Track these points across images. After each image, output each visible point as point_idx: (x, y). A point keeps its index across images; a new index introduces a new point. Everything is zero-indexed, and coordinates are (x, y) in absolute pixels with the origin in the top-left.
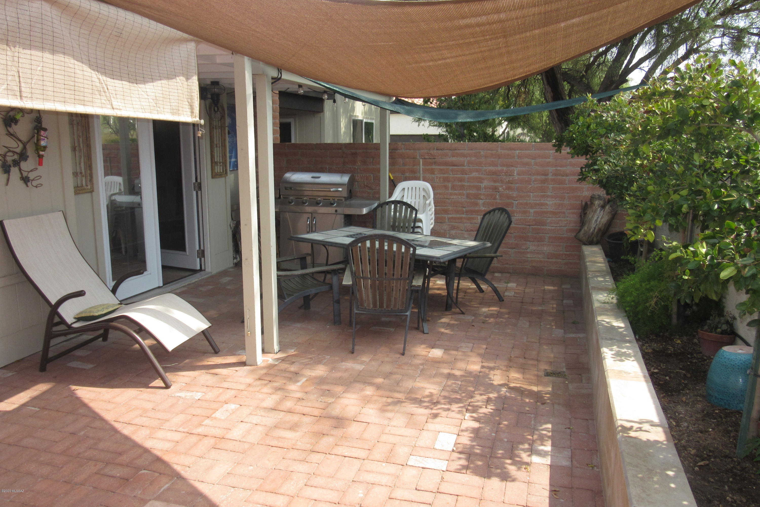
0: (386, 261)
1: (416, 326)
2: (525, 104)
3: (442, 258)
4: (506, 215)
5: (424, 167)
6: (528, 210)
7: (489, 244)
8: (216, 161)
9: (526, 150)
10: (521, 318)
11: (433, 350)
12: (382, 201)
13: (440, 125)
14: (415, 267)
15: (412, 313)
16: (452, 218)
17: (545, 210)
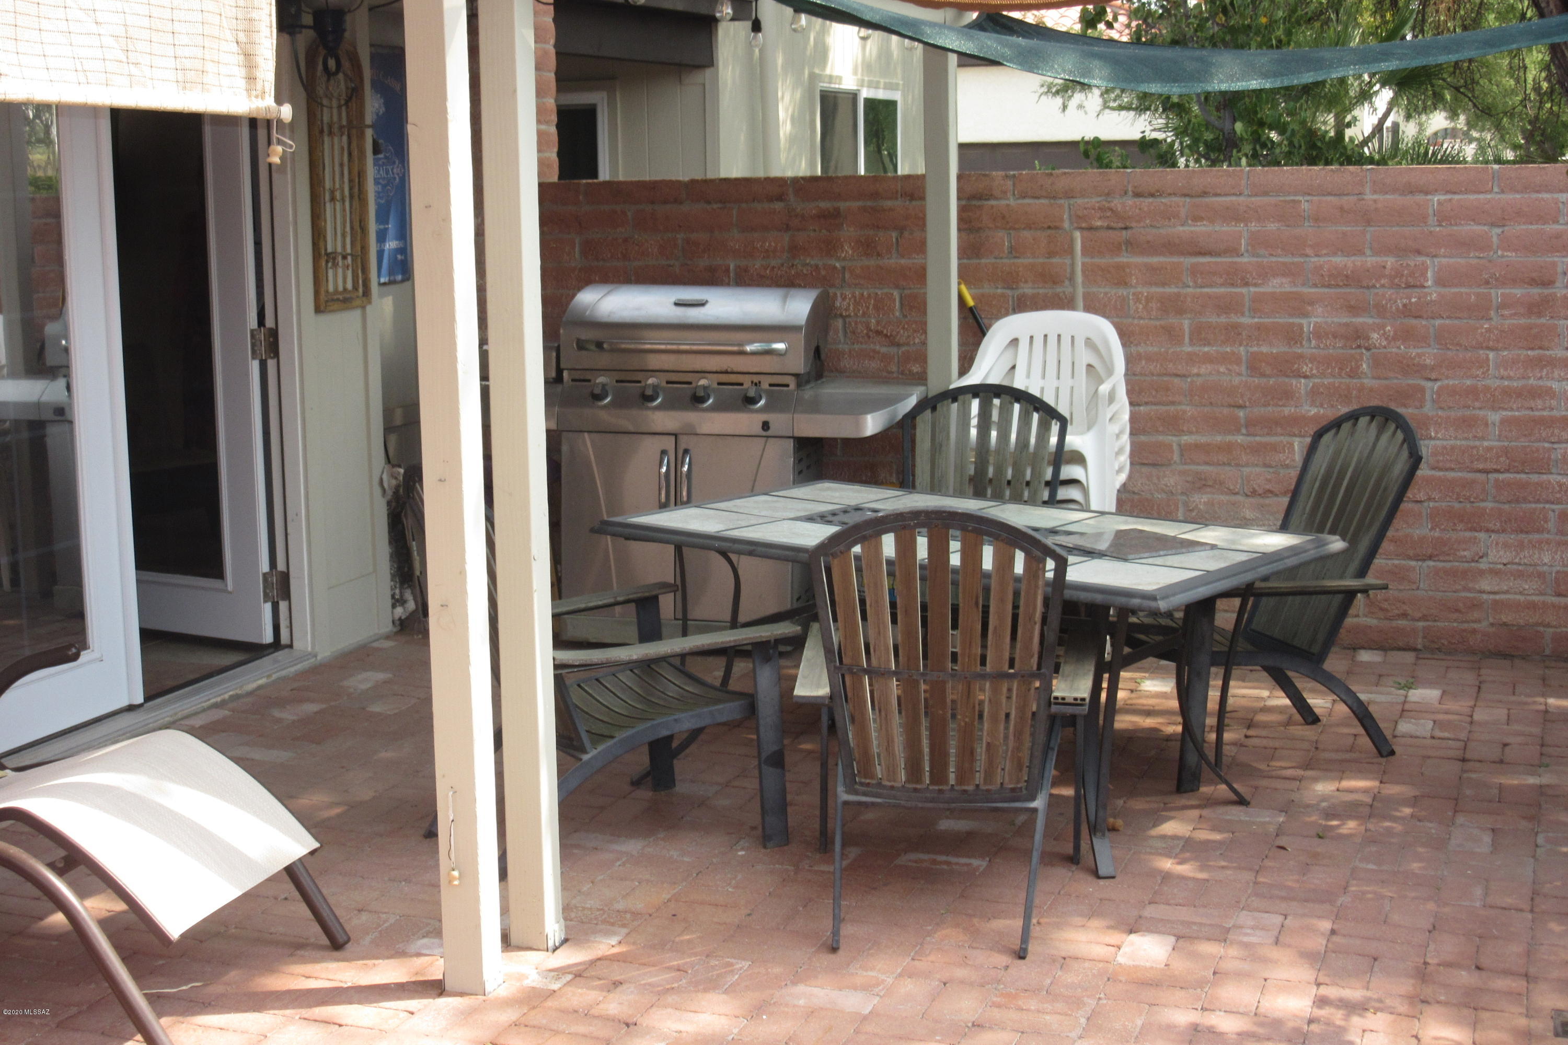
0: (955, 610)
1: (1069, 849)
2: (1458, 22)
3: (1163, 598)
4: (1400, 436)
5: (1087, 260)
6: (1481, 413)
7: (1337, 544)
8: (330, 250)
9: (1467, 192)
10: (1460, 819)
11: (1133, 937)
12: (935, 386)
13: (1143, 104)
14: (1062, 630)
15: (1054, 801)
16: (1197, 447)
17: (1545, 413)
